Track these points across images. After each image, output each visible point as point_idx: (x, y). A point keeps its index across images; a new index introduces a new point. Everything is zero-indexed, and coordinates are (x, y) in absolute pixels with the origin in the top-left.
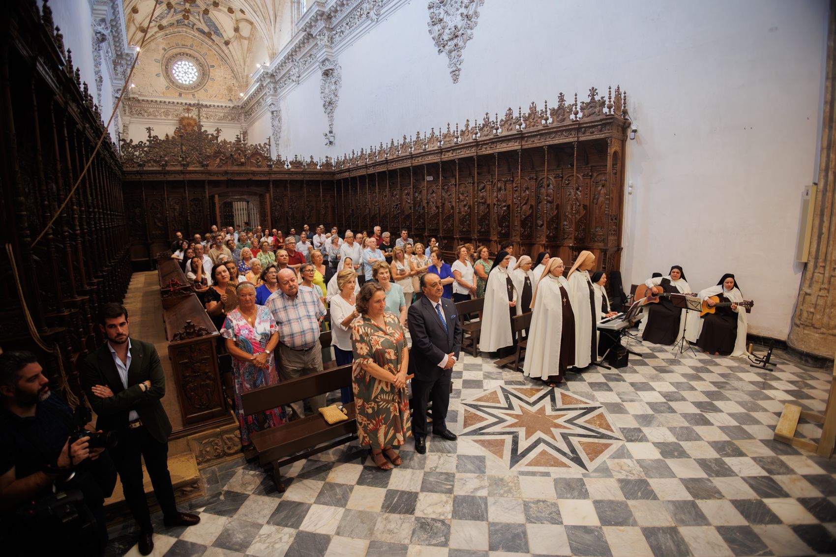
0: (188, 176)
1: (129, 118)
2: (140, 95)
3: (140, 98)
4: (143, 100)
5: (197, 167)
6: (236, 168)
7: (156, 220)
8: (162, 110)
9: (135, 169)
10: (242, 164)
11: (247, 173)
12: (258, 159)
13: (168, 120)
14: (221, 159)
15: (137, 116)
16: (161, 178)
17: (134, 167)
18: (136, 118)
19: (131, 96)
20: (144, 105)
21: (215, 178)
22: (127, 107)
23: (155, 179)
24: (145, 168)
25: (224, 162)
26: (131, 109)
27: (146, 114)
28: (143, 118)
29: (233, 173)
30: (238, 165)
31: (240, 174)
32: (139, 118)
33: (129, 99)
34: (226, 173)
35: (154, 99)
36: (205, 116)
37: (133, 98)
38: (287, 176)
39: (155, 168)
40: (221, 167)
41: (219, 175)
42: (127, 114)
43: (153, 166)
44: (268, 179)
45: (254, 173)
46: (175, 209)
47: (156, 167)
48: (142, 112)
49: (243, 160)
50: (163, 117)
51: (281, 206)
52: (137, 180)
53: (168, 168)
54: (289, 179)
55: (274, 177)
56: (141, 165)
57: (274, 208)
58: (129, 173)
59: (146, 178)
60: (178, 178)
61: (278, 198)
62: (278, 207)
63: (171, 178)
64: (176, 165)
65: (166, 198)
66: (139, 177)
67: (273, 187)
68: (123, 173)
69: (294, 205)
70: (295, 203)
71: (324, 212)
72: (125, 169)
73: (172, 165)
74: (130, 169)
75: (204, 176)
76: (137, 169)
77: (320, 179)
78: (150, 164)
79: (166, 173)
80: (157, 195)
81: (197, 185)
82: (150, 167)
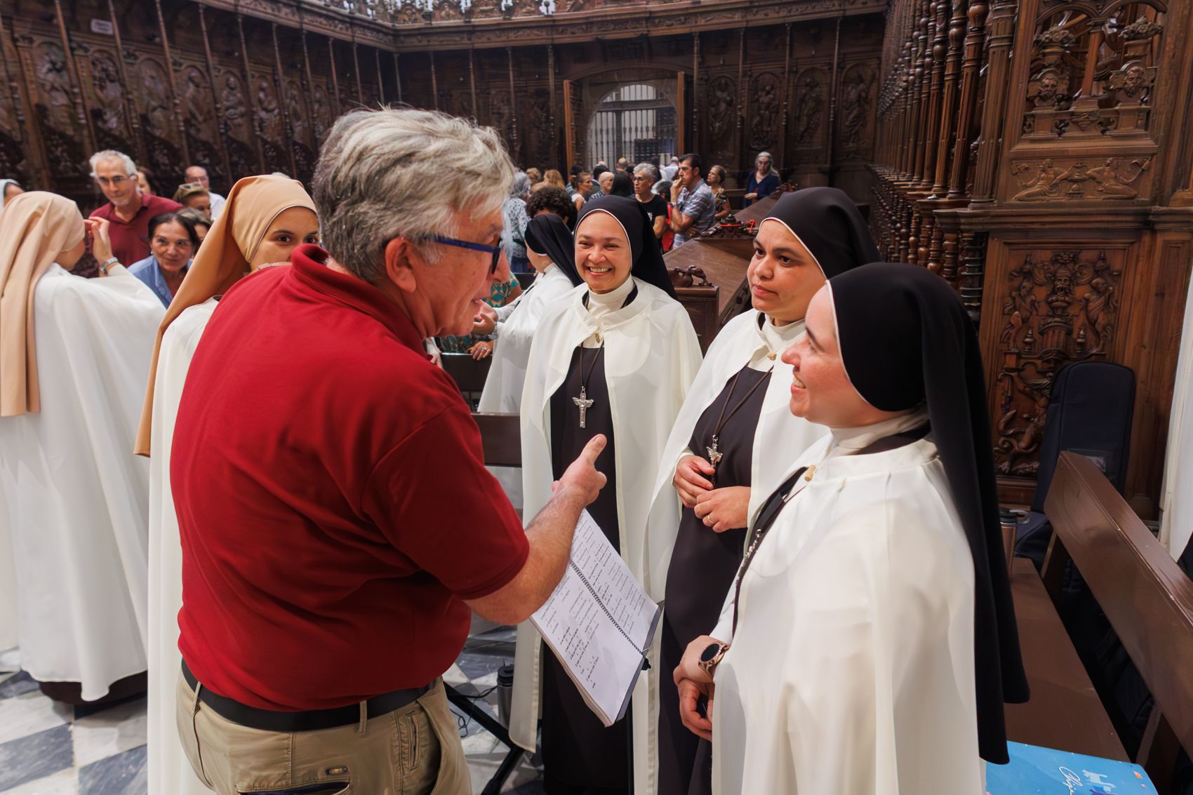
0: (512, 35)
5: (529, 13)
6: (611, 9)
9: (417, 25)
11: (635, 20)
16: (463, 43)
17: (415, 20)
21: (565, 39)
23: (453, 48)
24: (435, 23)
29: (604, 22)
31: (619, 22)
34: (589, 23)
38: (737, 17)
39: (452, 22)
40: (581, 8)
41: (575, 30)
43: (448, 16)
44: (686, 31)
45: (650, 18)
46: (501, 115)
47: (454, 18)
51: (729, 104)
52: (421, 49)
53: (475, 21)
54: (744, 25)
55: (702, 24)
56: (428, 16)
57: (713, 109)
58: (405, 36)
59: (437, 44)
60: (495, 42)
61: (723, 82)
62: (723, 106)
63: (481, 43)
64: (491, 11)
65: (473, 90)
66: (425, 43)
67: (701, 52)
68: (396, 34)
69: (765, 99)
70: (768, 93)
71: (852, 116)
72: (399, 26)
73: (483, 12)
74: (409, 25)
75: (544, 34)
76: (421, 24)
77: (835, 14)
78: (443, 13)
79: (472, 31)
80: (466, 83)
81: (532, 57)
82: (442, 18)
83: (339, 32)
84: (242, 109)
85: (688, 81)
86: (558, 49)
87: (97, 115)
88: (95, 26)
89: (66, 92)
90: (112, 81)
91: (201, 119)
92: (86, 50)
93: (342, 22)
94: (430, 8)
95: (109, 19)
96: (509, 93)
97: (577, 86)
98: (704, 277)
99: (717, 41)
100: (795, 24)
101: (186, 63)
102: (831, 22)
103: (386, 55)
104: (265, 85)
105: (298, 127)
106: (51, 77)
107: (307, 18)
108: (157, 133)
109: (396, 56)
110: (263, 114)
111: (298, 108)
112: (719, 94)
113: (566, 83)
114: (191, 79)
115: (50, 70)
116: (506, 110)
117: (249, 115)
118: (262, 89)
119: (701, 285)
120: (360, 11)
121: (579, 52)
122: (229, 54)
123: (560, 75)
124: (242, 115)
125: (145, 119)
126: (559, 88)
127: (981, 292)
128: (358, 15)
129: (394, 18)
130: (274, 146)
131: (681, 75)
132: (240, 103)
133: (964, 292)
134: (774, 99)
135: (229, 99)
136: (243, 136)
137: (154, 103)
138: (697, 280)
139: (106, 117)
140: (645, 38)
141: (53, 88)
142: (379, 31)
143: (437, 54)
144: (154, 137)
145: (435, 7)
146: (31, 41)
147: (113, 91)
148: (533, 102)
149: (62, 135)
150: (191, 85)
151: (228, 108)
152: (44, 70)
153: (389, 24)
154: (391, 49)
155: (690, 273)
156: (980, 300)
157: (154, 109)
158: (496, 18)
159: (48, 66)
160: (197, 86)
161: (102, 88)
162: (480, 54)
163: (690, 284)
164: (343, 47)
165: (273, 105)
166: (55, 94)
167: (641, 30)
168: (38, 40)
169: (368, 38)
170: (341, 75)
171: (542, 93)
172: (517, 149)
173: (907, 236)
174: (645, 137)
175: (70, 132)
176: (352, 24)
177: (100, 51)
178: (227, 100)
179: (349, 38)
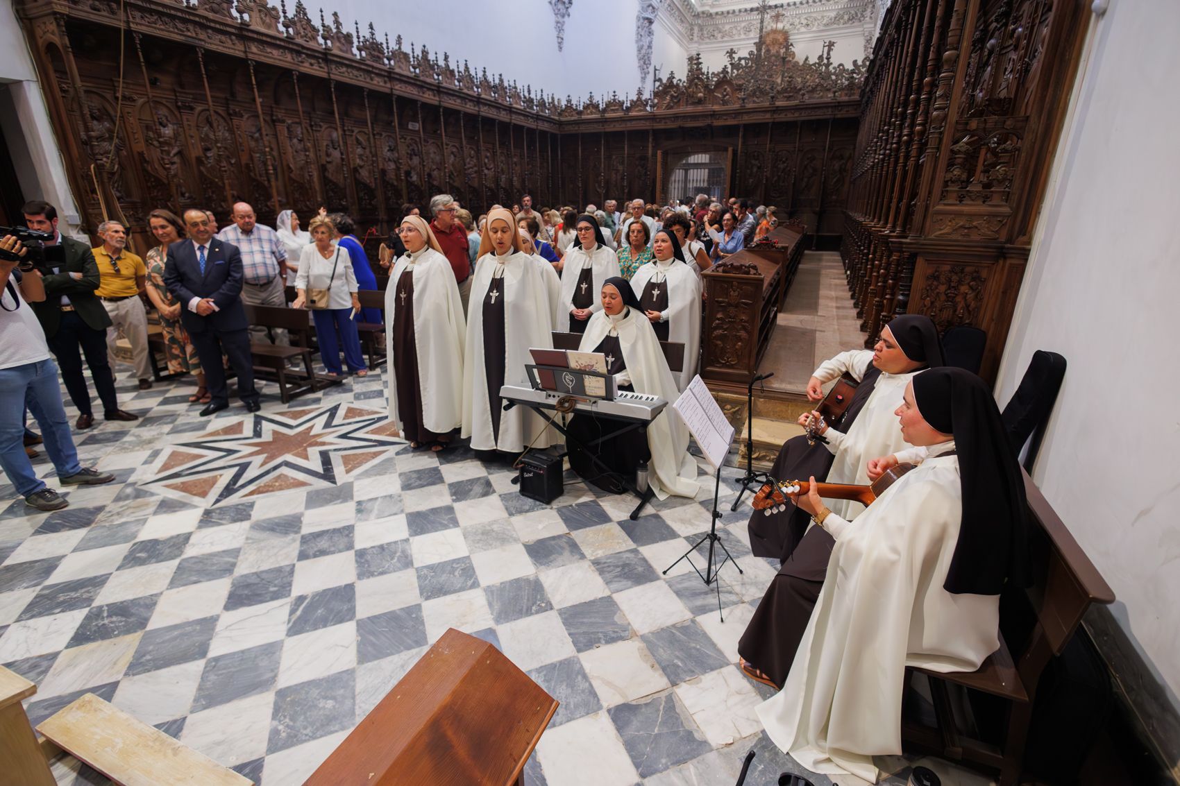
0: (629, 124)
1: (696, 45)
2: (713, 6)
3: (713, 11)
4: (717, 14)
5: (641, 111)
6: (690, 109)
7: (597, 185)
8: (743, 24)
9: (573, 118)
10: (700, 102)
11: (704, 116)
12: (726, 89)
13: (748, 39)
14: (672, 96)
15: (708, 41)
16: (599, 128)
17: (572, 116)
18: (706, 43)
19: (700, 9)
20: (719, 20)
21: (661, 126)
22: (696, 28)
23: (593, 131)
24: (583, 117)
25: (677, 100)
26: (701, 30)
27: (720, 35)
28: (714, 43)
29: (685, 117)
30: (694, 104)
31: (694, 117)
32: (711, 43)
33: (697, 16)
34: (676, 117)
35: (731, 8)
36: (804, 22)
37: (703, 13)
38: (768, 116)
39: (593, 116)
40: (670, 108)
41: (667, 121)
42: (696, 39)
43: (592, 113)
44: (736, 123)
45: (714, 115)
46: (617, 171)
47: (595, 113)
48: (716, 33)
49: (700, 95)
50: (743, 36)
51: (759, 168)
52: (574, 132)
53: (607, 115)
54: (771, 120)
55: (746, 119)
56: (580, 113)
57: (748, 171)
58: (566, 124)
59: (584, 129)
60: (618, 127)
61: (756, 154)
62: (755, 170)
63: (610, 128)
64: (617, 110)
65: (602, 157)
66: (576, 128)
67: (744, 136)
68: (561, 123)
69: (782, 166)
70: (784, 162)
71: (835, 180)
72: (563, 119)
73: (612, 110)
74: (569, 118)
75: (648, 124)
76: (575, 117)
77: (829, 117)
78: (589, 111)
79: (604, 121)
80: (599, 151)
81: (638, 137)
82: (588, 114)
83: (531, 124)
84: (476, 169)
85: (735, 153)
86: (656, 133)
87: (408, 174)
88: (410, 127)
89: (395, 162)
90: (416, 155)
91: (455, 174)
92: (405, 139)
93: (532, 118)
94: (581, 109)
95: (418, 122)
96: (623, 157)
97: (665, 154)
98: (757, 270)
99: (754, 130)
100: (803, 122)
101: (451, 144)
102: (826, 121)
103: (554, 136)
104: (488, 154)
105: (503, 178)
106: (389, 153)
107: (514, 116)
108: (435, 183)
109: (559, 136)
110: (486, 171)
111: (504, 167)
112: (753, 162)
113: (659, 152)
114: (452, 153)
115: (388, 151)
116: (620, 168)
117: (479, 172)
118: (487, 157)
119: (754, 274)
120: (542, 111)
121: (668, 134)
122: (473, 138)
123: (655, 148)
124: (476, 172)
125: (429, 175)
126: (655, 155)
127: (910, 286)
128: (541, 113)
129: (560, 114)
130: (490, 189)
131: (730, 149)
132: (475, 166)
133: (901, 286)
134: (787, 166)
135: (471, 163)
136: (476, 184)
137: (434, 167)
138: (752, 271)
139: (412, 175)
140: (710, 126)
141: (389, 160)
142: (551, 122)
143: (583, 134)
144: (433, 186)
145: (584, 108)
146: (381, 135)
147: (416, 160)
148: (637, 163)
149: (392, 185)
150: (452, 156)
151: (469, 169)
152: (386, 150)
153: (557, 118)
154: (557, 132)
155: (749, 267)
156: (909, 290)
157: (434, 170)
158: (620, 114)
159: (388, 148)
160: (455, 156)
161: (411, 159)
162: (608, 135)
163: (748, 273)
164: (531, 131)
165: (492, 166)
166: (390, 163)
167: (709, 122)
168: (384, 134)
169: (544, 126)
170: (528, 147)
171: (644, 158)
172: (626, 191)
173: (868, 254)
174: (702, 185)
175: (395, 183)
176: (537, 119)
177: (412, 139)
178: (469, 163)
179: (534, 127)
